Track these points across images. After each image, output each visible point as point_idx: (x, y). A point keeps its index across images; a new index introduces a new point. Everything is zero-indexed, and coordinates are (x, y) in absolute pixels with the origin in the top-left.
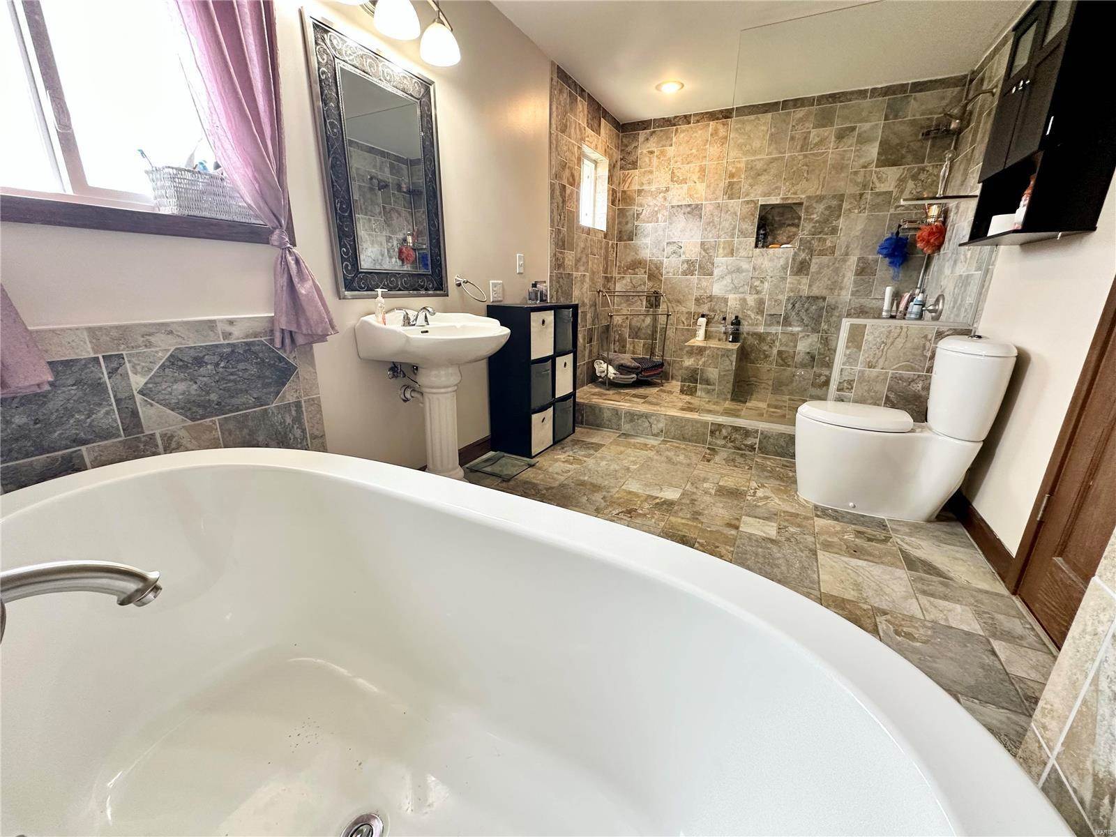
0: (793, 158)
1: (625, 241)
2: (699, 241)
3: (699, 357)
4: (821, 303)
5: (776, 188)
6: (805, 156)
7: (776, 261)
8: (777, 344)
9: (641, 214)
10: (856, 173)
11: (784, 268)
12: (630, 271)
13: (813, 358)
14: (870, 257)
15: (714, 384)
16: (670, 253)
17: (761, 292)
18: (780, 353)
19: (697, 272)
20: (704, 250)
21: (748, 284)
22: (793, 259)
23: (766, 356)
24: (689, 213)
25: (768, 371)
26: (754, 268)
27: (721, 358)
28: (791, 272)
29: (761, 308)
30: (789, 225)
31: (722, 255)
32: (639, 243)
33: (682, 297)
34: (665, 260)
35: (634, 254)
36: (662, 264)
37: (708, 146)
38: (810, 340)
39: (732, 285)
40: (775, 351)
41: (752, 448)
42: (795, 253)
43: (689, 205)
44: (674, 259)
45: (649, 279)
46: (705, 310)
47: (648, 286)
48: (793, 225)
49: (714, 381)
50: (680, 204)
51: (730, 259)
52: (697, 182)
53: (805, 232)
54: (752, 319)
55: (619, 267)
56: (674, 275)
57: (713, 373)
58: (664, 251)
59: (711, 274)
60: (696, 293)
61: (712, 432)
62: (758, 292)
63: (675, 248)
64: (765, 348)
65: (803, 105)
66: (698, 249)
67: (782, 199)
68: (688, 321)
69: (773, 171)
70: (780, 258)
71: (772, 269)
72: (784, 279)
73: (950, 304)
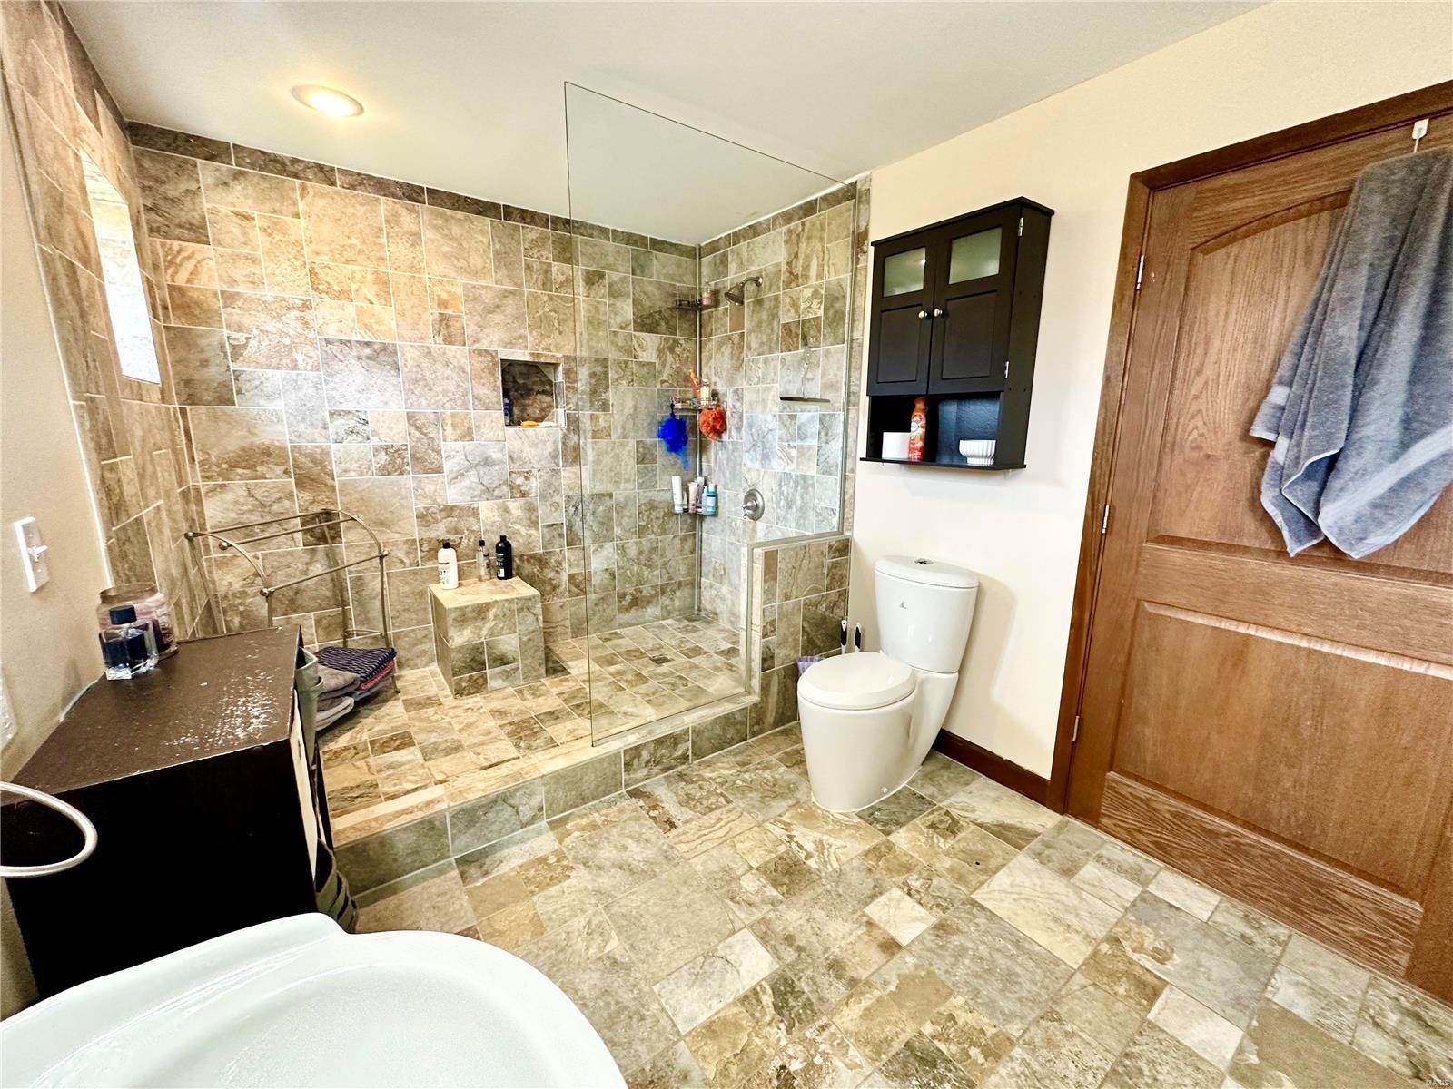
0: (535, 297)
1: (209, 403)
2: (404, 412)
3: (479, 624)
4: (608, 503)
5: (520, 337)
6: (551, 298)
7: (540, 446)
8: (566, 565)
9: (245, 346)
10: (615, 334)
11: (555, 457)
12: (240, 471)
13: (613, 575)
14: (648, 440)
15: (515, 660)
16: (342, 433)
17: (529, 494)
18: (571, 577)
19: (409, 468)
20: (417, 429)
21: (505, 483)
22: (563, 443)
23: (554, 588)
24: (369, 358)
25: (562, 607)
26: (511, 457)
27: (519, 613)
28: (565, 461)
29: (533, 518)
30: (538, 392)
31: (454, 438)
32: (254, 410)
33: (389, 516)
34: (334, 447)
35: (244, 432)
36: (328, 453)
37: (384, 240)
38: (604, 553)
39: (480, 487)
40: (564, 577)
41: (685, 758)
42: (565, 435)
43: (368, 344)
44: (353, 444)
45: (300, 484)
46: (440, 531)
47: (301, 503)
48: (544, 392)
49: (515, 655)
50: (344, 338)
51: (469, 446)
52: (375, 302)
53: (571, 405)
54: (522, 536)
55: (202, 463)
56: (361, 474)
57: (509, 643)
58: (325, 428)
59: (439, 470)
60: (417, 505)
61: (628, 765)
62: (523, 495)
63: (352, 423)
64: (551, 575)
65: (533, 222)
66: (404, 426)
67: (532, 354)
68: (411, 556)
69: (510, 310)
70: (545, 442)
71: (537, 459)
72: (556, 472)
73: (779, 502)
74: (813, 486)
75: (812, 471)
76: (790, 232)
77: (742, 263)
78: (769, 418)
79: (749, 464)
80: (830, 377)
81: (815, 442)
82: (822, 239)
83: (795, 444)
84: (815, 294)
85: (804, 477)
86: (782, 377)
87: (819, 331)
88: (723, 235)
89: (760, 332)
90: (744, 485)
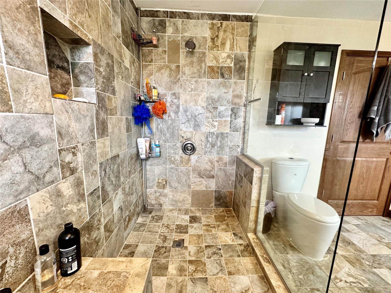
4: (118, 161)
8: (103, 220)
10: (115, 39)
11: (92, 130)
14: (129, 117)
17: (76, 170)
22: (96, 118)
26: (59, 133)
28: (98, 134)
29: (81, 192)
30: (58, 67)
38: (118, 197)
39: (27, 177)
42: (97, 110)
53: (99, 86)
62: (72, 172)
67: (71, 22)
70: (85, 117)
71: (80, 133)
72: (93, 144)
73: (206, 145)
74: (227, 137)
75: (227, 130)
76: (212, 23)
77: (177, 29)
78: (200, 108)
79: (184, 129)
80: (237, 93)
81: (229, 119)
82: (233, 34)
83: (217, 120)
84: (229, 56)
85: (222, 134)
86: (208, 90)
87: (231, 73)
88: (162, 10)
89: (192, 66)
90: (181, 139)
